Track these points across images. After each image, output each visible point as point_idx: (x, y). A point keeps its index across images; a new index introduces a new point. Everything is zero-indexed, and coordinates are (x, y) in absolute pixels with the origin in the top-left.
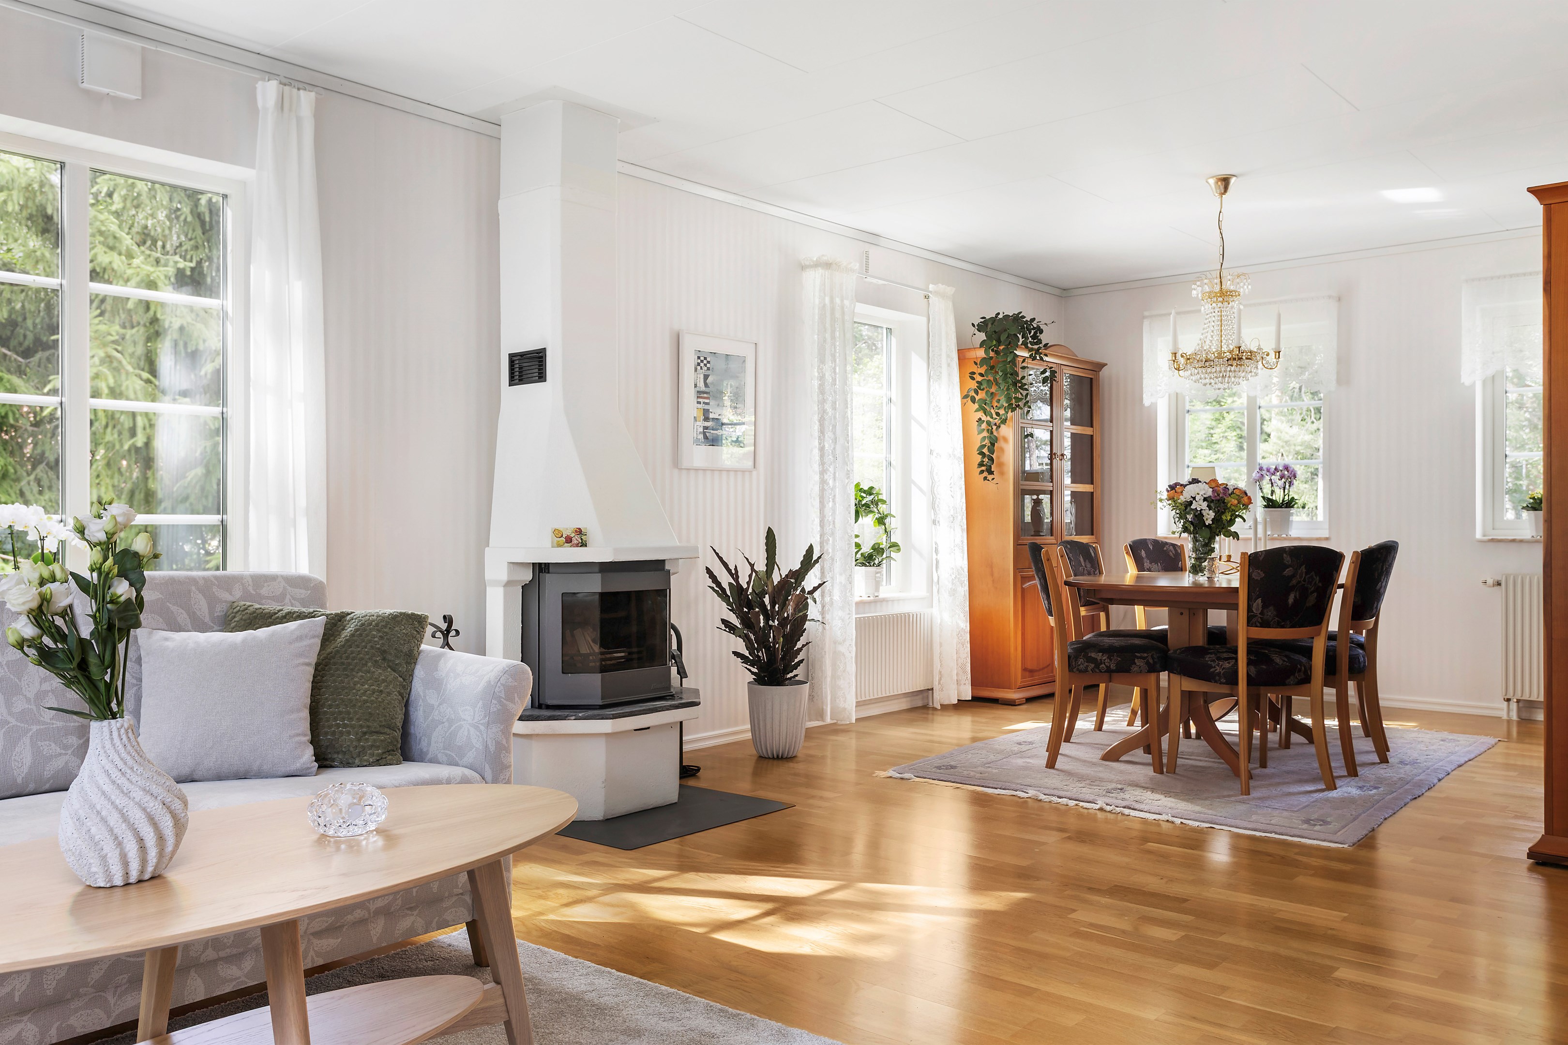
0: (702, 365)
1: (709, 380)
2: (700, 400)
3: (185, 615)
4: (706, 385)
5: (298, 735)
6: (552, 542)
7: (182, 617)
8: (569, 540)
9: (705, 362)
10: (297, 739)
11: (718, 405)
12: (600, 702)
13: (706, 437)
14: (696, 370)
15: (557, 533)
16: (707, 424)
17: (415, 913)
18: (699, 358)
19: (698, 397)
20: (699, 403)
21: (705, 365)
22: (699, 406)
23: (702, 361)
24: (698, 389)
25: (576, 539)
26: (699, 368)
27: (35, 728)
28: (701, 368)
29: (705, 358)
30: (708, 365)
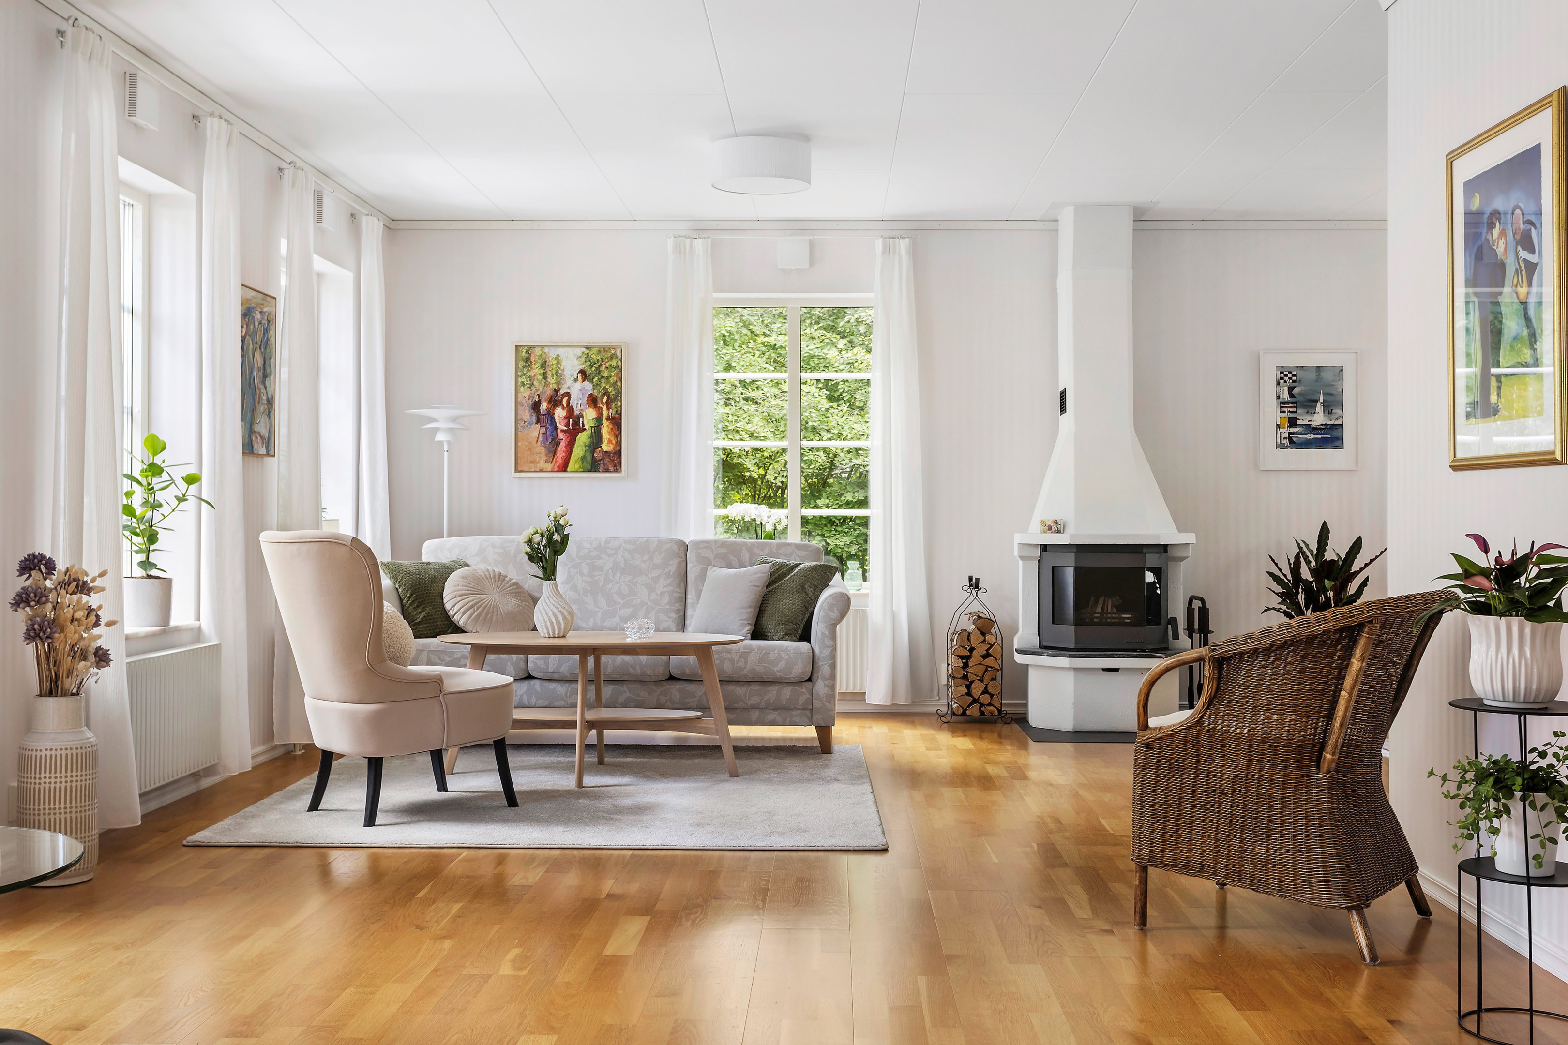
0: (1286, 378)
1: (1296, 391)
2: (1282, 410)
3: (737, 561)
4: (1291, 395)
5: (742, 620)
6: (1040, 530)
7: (735, 562)
8: (1050, 528)
9: (1290, 376)
10: (742, 621)
11: (1308, 412)
12: (1072, 646)
13: (1291, 441)
14: (1278, 383)
15: (1043, 523)
16: (1292, 430)
17: (776, 713)
18: (1282, 373)
19: (1281, 407)
20: (1281, 412)
21: (1290, 378)
22: (1283, 415)
23: (1286, 375)
24: (1281, 400)
25: (1054, 528)
26: (1282, 381)
27: (658, 607)
28: (1285, 381)
29: (1290, 373)
30: (1294, 378)
